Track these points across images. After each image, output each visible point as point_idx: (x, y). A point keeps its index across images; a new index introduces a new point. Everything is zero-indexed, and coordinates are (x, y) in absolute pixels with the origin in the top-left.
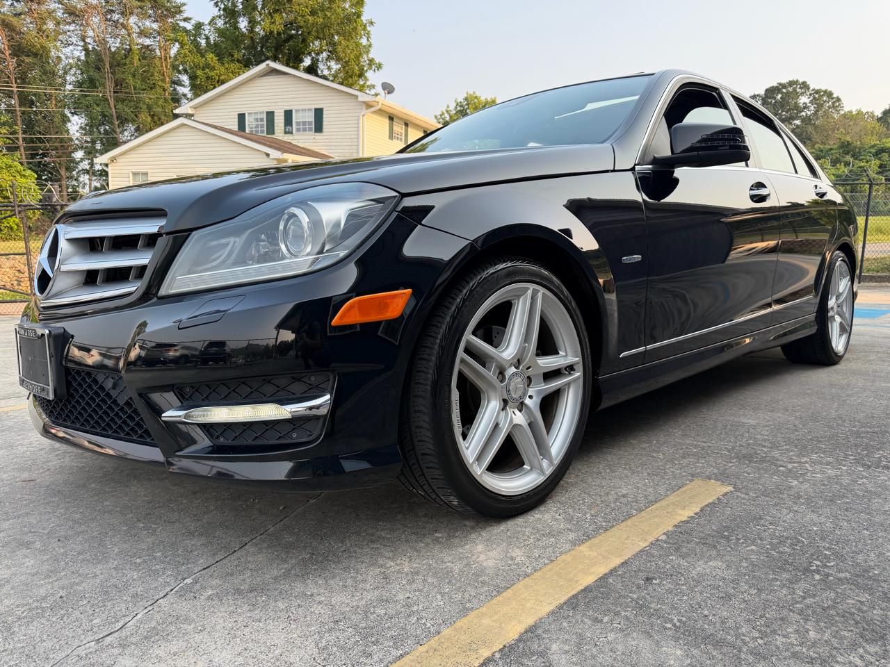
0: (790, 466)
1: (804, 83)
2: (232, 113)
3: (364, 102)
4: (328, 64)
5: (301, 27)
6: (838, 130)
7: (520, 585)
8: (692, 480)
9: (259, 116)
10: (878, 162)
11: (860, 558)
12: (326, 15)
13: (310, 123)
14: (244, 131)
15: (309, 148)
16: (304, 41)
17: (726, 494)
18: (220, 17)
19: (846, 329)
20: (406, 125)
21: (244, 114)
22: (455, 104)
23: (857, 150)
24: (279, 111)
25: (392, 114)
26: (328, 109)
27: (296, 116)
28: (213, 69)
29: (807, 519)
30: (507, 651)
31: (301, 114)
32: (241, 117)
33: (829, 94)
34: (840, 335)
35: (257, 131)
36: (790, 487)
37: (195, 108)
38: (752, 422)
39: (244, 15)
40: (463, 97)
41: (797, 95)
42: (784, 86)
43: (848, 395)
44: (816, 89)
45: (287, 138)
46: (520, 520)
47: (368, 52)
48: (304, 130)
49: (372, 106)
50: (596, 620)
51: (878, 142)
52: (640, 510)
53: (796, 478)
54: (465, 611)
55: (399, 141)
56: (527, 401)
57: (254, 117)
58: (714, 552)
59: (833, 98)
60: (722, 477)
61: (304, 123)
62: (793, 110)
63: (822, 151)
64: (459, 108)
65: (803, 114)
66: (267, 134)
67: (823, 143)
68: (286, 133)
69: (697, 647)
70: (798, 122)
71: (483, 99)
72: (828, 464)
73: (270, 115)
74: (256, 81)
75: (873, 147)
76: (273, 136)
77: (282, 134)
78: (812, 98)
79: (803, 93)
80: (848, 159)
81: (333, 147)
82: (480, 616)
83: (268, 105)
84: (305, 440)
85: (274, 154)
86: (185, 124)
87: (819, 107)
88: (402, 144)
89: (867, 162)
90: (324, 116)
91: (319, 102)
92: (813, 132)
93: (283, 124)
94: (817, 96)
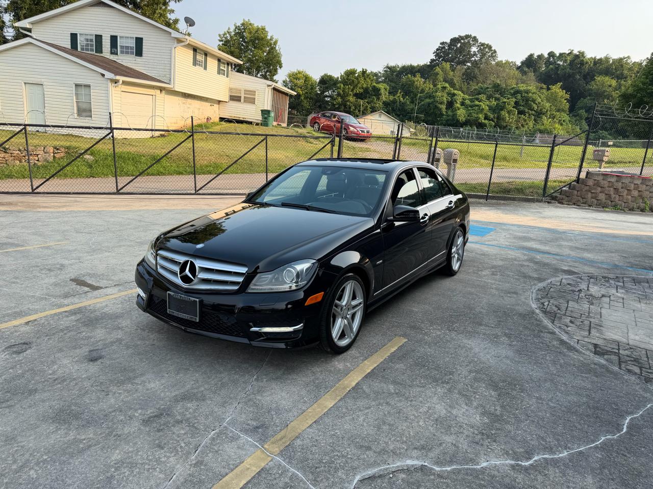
0: (426, 331)
1: (475, 37)
2: (65, 32)
3: (176, 38)
6: (493, 74)
7: (352, 373)
8: (395, 337)
9: (89, 37)
10: (514, 100)
13: (132, 48)
14: (77, 49)
15: (131, 67)
17: (406, 342)
20: (206, 55)
21: (77, 34)
22: (234, 28)
23: (503, 90)
24: (107, 35)
25: (195, 47)
26: (147, 39)
27: (120, 42)
29: (428, 350)
30: (353, 388)
31: (124, 40)
32: (74, 37)
33: (490, 47)
35: (87, 49)
36: (425, 339)
37: (32, 23)
38: (417, 310)
40: (241, 23)
41: (470, 46)
43: (454, 296)
44: (482, 42)
45: (113, 57)
46: (345, 354)
48: (127, 53)
49: (183, 42)
50: (372, 381)
51: (515, 86)
52: (380, 349)
53: (427, 336)
54: (340, 380)
55: (200, 67)
56: (348, 316)
57: (84, 37)
58: (401, 362)
59: (492, 50)
60: (404, 335)
61: (127, 47)
62: (467, 56)
63: (482, 88)
64: (237, 31)
65: (473, 59)
66: (96, 52)
67: (484, 83)
68: (112, 53)
69: (397, 385)
70: (469, 64)
72: (438, 329)
73: (99, 38)
74: (87, 9)
75: (512, 88)
76: (101, 55)
77: (109, 54)
78: (479, 49)
79: (474, 44)
80: (497, 96)
81: (150, 69)
82: (344, 381)
83: (96, 29)
84: (296, 336)
85: (109, 75)
86: (31, 43)
87: (483, 55)
88: (202, 69)
89: (508, 99)
90: (144, 44)
91: (140, 33)
92: (478, 73)
93: (109, 46)
94: (482, 47)
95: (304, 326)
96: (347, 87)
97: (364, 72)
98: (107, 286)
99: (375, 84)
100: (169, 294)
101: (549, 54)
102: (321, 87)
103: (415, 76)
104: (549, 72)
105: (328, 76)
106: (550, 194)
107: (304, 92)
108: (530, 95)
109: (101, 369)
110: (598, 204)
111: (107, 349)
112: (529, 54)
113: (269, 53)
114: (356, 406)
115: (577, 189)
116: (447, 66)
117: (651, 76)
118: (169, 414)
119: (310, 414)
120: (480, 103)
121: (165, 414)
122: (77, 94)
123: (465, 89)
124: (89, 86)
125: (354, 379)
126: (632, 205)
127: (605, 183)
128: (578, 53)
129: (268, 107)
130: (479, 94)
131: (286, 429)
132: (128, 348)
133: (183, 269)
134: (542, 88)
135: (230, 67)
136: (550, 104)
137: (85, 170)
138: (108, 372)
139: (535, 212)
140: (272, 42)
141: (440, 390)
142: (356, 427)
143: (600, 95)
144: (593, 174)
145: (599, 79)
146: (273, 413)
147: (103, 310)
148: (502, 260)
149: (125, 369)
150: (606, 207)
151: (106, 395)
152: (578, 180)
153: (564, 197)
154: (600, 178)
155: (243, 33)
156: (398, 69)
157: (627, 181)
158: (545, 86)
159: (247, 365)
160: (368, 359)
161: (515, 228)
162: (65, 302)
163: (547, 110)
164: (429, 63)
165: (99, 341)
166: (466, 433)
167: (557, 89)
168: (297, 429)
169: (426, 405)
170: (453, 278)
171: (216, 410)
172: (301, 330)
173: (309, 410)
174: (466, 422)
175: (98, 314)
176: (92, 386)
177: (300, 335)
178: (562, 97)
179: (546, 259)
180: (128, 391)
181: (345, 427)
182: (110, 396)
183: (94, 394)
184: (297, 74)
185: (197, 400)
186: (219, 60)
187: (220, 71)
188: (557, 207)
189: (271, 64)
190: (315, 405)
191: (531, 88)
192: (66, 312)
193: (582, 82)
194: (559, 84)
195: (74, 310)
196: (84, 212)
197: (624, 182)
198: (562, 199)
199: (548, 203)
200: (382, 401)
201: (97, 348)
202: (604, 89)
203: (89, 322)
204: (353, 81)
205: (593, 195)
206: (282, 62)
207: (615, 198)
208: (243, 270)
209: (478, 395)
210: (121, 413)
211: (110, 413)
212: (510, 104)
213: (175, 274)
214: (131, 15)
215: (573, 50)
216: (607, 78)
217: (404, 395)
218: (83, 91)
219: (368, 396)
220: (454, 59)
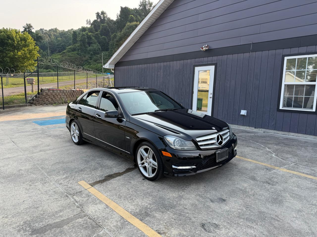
106: (29, 102)
110: (49, 103)
115: (40, 98)
127: (49, 94)
133: (218, 139)
144: (44, 90)
154: (47, 91)
198: (36, 103)
205: (47, 99)
207: (54, 99)
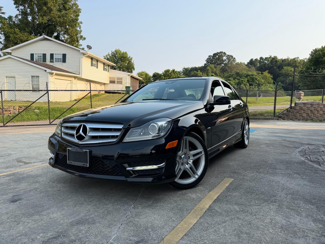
0: (244, 174)
1: (225, 53)
2: (28, 53)
3: (82, 53)
4: (64, 35)
5: (54, 22)
6: (235, 68)
7: (203, 200)
8: (225, 178)
9: (40, 55)
10: (247, 79)
11: (261, 190)
12: (64, 19)
13: (61, 59)
14: (33, 60)
15: (60, 68)
16: (55, 26)
17: (233, 181)
18: (20, 15)
19: (248, 138)
20: (97, 61)
21: (33, 54)
22: (111, 53)
23: (241, 75)
24: (49, 54)
25: (92, 57)
26: (68, 54)
27: (55, 56)
28: (18, 34)
29: (250, 184)
30: (208, 209)
31: (57, 55)
32: (32, 55)
33: (232, 57)
34: (247, 140)
35: (39, 61)
36: (245, 178)
37: (12, 50)
38: (232, 164)
39: (30, 15)
40: (115, 50)
41: (223, 56)
42: (218, 53)
43: (251, 156)
44: (228, 55)
45: (51, 64)
47: (80, 33)
48: (58, 61)
49: (85, 55)
50: (220, 204)
51: (246, 73)
52: (218, 185)
53: (246, 176)
54: (196, 205)
55: (94, 67)
56: (189, 162)
57: (37, 55)
58: (236, 191)
59: (233, 58)
60: (231, 177)
61: (58, 59)
62: (222, 61)
63: (230, 75)
64: (113, 54)
65: (225, 62)
66: (43, 62)
67: (231, 72)
68: (51, 62)
69: (239, 205)
70: (223, 65)
71: (122, 52)
72: (251, 173)
73: (44, 55)
74: (39, 42)
75: (245, 74)
76: (45, 63)
77: (49, 62)
78: (227, 58)
80: (238, 78)
81: (70, 68)
82: (199, 205)
83: (44, 51)
84: (160, 173)
85: (48, 70)
86: (10, 57)
87: (229, 60)
88: (96, 68)
89: (244, 79)
90: (66, 57)
91: (65, 52)
92: (228, 68)
93: (49, 59)
94: (228, 57)
95: (166, 164)
96: (166, 78)
97: (173, 71)
98: (35, 162)
99: (179, 76)
100: (68, 149)
101: (260, 58)
102: (153, 78)
103: (197, 72)
104: (261, 66)
105: (156, 73)
106: (278, 115)
107: (145, 81)
108: (254, 76)
109: (18, 207)
110: (303, 119)
111: (26, 194)
112: (251, 59)
113: (128, 63)
114: (214, 222)
115: (291, 112)
116: (213, 66)
117: (313, 62)
118: (65, 236)
119: (180, 229)
120: (230, 82)
121: (62, 235)
122: (32, 81)
123: (222, 75)
124: (38, 77)
125: (206, 203)
126: (320, 118)
127: (305, 108)
128: (274, 57)
129: (128, 85)
130: (229, 77)
131: (162, 242)
132: (41, 192)
133: (78, 131)
134: (259, 73)
135: (109, 67)
136: (264, 80)
137: (35, 117)
138: (23, 209)
139: (272, 123)
140: (130, 59)
141: (272, 207)
142: (220, 237)
143: (287, 75)
144: (298, 103)
145: (285, 68)
146: (150, 230)
147: (29, 173)
148: (269, 141)
149: (36, 206)
150: (307, 120)
151: (17, 224)
152: (291, 107)
153: (285, 116)
154: (302, 105)
155: (115, 55)
156: (189, 69)
157: (316, 106)
158: (260, 72)
159: (126, 199)
160: (212, 191)
161: (266, 129)
162: (5, 170)
163: (263, 83)
164: (204, 66)
165: (22, 190)
166: (311, 236)
167: (266, 73)
168: (172, 241)
169: (268, 218)
170: (246, 148)
171: (104, 230)
172: (164, 167)
173: (178, 226)
174: (305, 228)
175: (25, 175)
176: (8, 218)
177: (164, 171)
178: (269, 77)
179: (291, 139)
180: (35, 221)
181: (211, 237)
182: (20, 225)
183: (8, 224)
184: (142, 73)
185: (89, 223)
186: (104, 64)
187: (104, 69)
188: (282, 121)
189: (129, 69)
190: (182, 223)
191: (254, 73)
192: (4, 175)
193: (277, 70)
194: (267, 71)
195: (10, 174)
196: (30, 133)
197: (315, 107)
198: (284, 117)
199: (277, 120)
200: (233, 217)
201: (19, 194)
202: (288, 72)
203: (17, 180)
204: (169, 75)
205: (300, 114)
206: (135, 67)
207: (311, 115)
208: (120, 127)
209: (302, 208)
210: (25, 237)
211: (17, 237)
212: (245, 81)
213: (72, 135)
214: (60, 43)
215: (271, 56)
216: (289, 67)
217: (248, 212)
218: (35, 79)
219: (221, 214)
220: (215, 63)
